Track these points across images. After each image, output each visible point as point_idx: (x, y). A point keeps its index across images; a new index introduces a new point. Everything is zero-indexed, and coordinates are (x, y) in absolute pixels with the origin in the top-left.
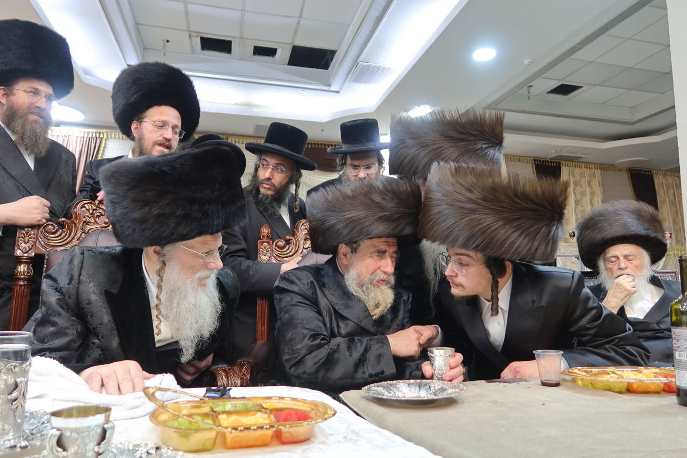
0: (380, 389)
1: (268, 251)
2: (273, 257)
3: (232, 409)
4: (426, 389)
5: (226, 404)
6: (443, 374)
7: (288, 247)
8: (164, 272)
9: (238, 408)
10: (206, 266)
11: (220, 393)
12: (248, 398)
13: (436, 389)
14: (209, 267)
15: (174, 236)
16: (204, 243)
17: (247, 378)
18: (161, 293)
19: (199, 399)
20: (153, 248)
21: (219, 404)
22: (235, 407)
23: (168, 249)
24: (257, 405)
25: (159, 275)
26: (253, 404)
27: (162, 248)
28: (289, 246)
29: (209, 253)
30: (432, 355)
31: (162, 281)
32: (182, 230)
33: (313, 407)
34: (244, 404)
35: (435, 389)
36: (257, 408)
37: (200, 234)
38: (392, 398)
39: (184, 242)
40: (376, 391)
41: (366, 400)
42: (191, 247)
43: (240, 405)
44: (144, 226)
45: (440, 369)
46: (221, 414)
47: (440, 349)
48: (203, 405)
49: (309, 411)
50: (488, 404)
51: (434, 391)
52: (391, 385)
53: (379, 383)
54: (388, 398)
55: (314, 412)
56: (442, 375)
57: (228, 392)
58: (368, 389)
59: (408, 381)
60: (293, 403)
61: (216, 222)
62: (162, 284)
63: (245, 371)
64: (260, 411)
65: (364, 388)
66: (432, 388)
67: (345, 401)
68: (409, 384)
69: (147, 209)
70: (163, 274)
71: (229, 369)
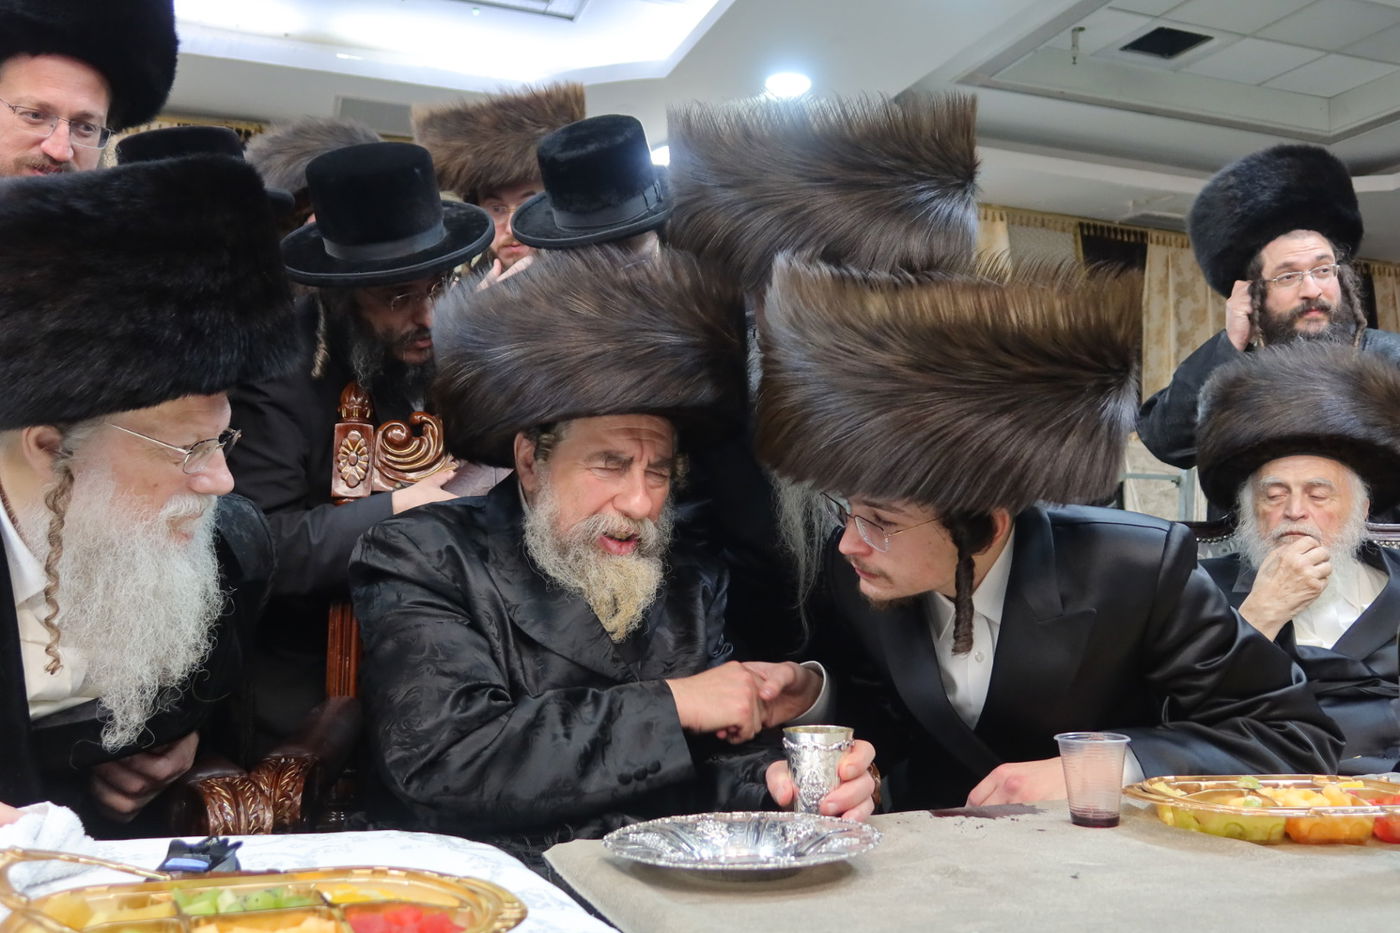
0: (652, 839)
1: (363, 454)
2: (375, 470)
3: (236, 909)
4: (775, 838)
5: (221, 892)
6: (821, 796)
7: (416, 443)
8: (69, 499)
9: (252, 905)
10: (189, 487)
11: (208, 857)
12: (286, 872)
13: (801, 836)
14: (197, 488)
15: (104, 396)
16: (182, 418)
17: (293, 804)
18: (58, 558)
19: (142, 879)
20: (38, 430)
21: (201, 893)
22: (245, 900)
23: (80, 435)
24: (309, 893)
25: (54, 508)
26: (298, 892)
27: (62, 432)
28: (422, 441)
29: (197, 447)
30: (792, 745)
31: (62, 523)
32: (129, 377)
33: (465, 897)
34: (268, 891)
35: (797, 838)
36: (309, 901)
37: (177, 390)
38: (683, 865)
39: (130, 415)
40: (642, 843)
41: (612, 870)
42: (148, 430)
43: (257, 893)
44: (15, 366)
45: (813, 785)
46: (202, 922)
47: (816, 731)
48: (154, 896)
49: (452, 909)
50: (933, 876)
51: (795, 843)
52: (682, 826)
53: (650, 822)
54: (671, 865)
55: (468, 909)
56: (817, 800)
57: (230, 853)
58: (620, 839)
59: (728, 814)
60: (410, 885)
61: (222, 359)
62: (64, 533)
63: (288, 784)
64: (314, 911)
65: (610, 835)
66: (791, 835)
67: (558, 870)
68: (731, 825)
69: (25, 317)
70: (65, 504)
71: (243, 781)
